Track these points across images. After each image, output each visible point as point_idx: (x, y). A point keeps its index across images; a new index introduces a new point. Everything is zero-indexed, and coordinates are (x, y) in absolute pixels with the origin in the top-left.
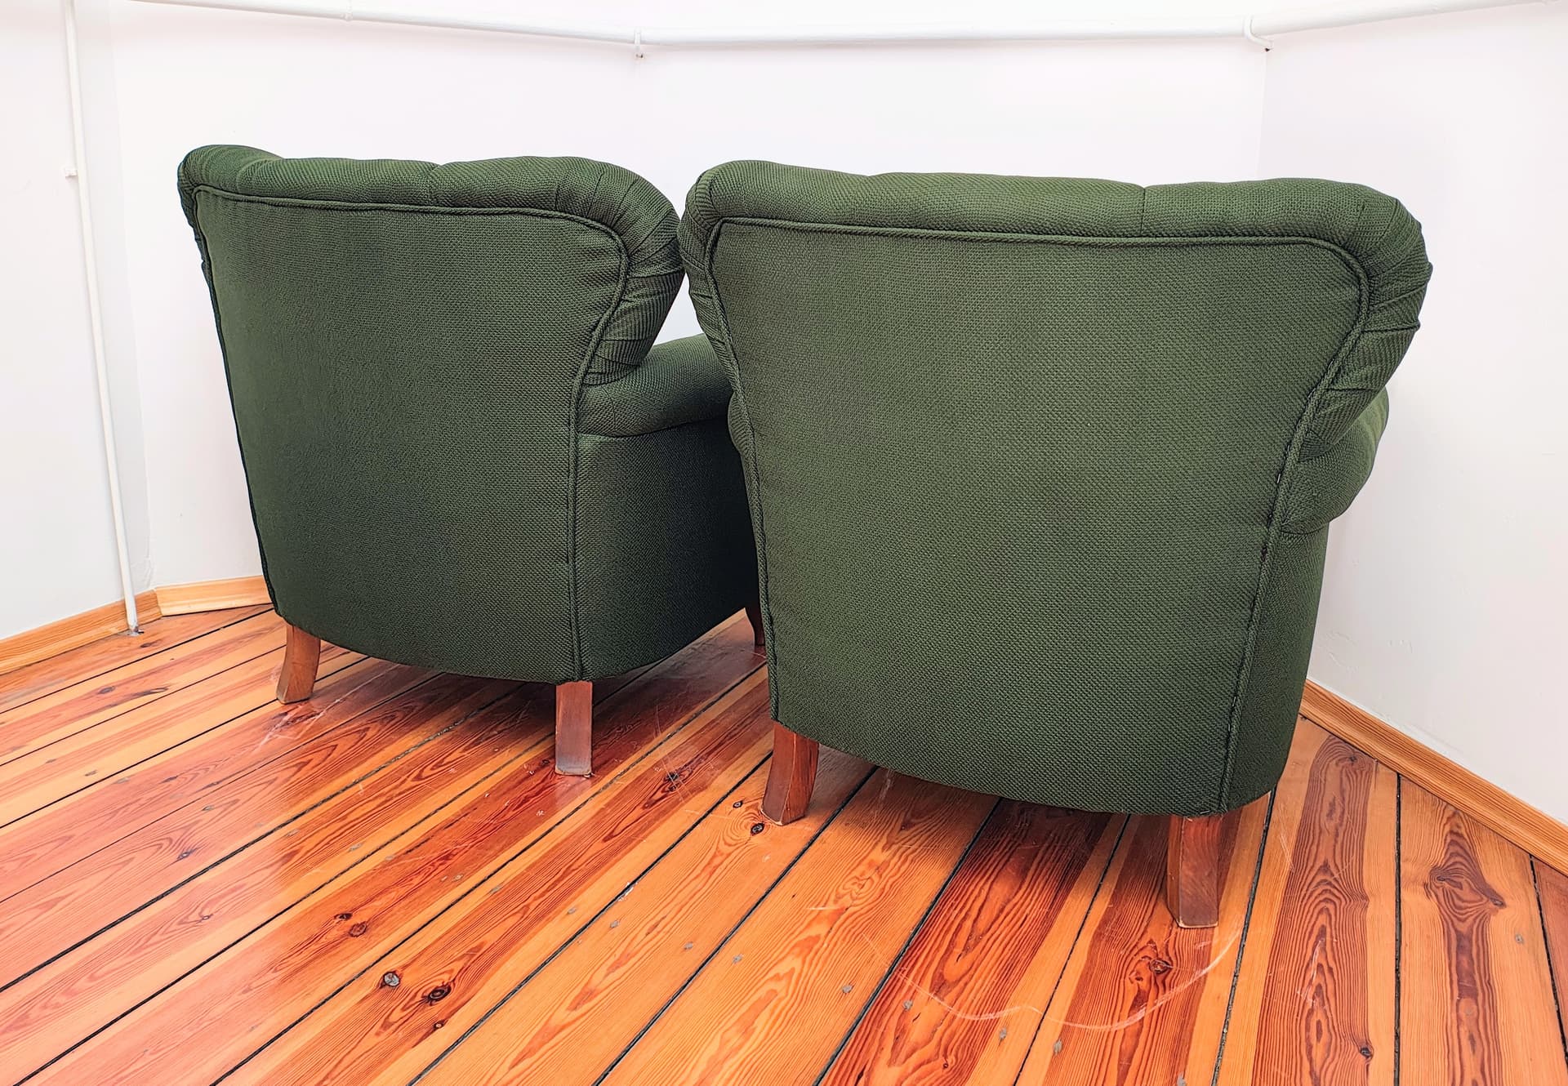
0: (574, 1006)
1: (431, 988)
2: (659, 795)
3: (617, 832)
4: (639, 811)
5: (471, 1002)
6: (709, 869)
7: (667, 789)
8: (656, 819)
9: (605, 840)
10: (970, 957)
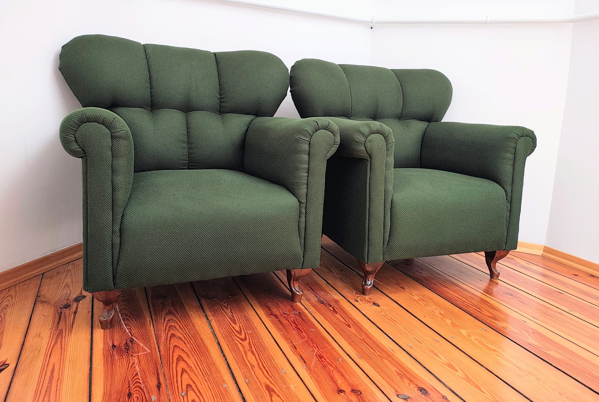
0: (457, 371)
1: (418, 392)
2: (331, 308)
3: (348, 324)
4: (337, 316)
5: (436, 388)
6: (392, 321)
7: (329, 306)
8: (347, 315)
9: (350, 327)
10: (482, 309)
